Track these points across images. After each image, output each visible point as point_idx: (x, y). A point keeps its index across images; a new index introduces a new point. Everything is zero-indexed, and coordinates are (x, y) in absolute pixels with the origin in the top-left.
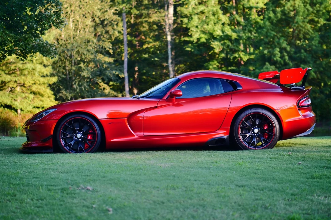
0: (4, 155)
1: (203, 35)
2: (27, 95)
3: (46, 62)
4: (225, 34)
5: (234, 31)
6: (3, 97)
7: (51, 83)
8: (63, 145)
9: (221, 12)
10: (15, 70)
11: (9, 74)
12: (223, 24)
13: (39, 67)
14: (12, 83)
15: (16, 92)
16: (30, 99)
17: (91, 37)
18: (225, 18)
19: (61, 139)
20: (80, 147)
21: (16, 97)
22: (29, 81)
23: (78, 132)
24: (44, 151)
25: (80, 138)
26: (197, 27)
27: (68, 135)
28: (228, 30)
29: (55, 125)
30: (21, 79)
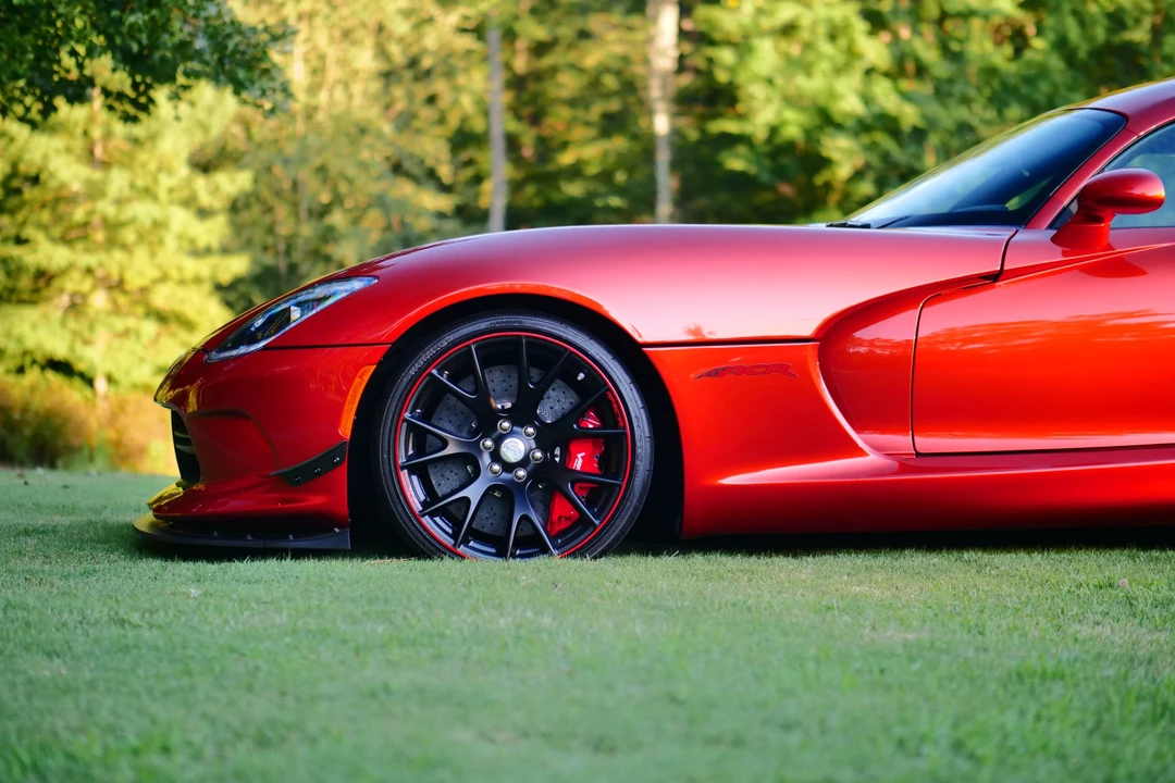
0: (37, 565)
1: (790, 115)
2: (131, 322)
3: (205, 199)
4: (875, 109)
5: (906, 97)
6: (40, 329)
7: (225, 278)
8: (417, 507)
9: (860, 26)
10: (86, 225)
11: (65, 240)
12: (869, 72)
13: (180, 219)
14: (76, 275)
15: (91, 311)
16: (145, 339)
17: (372, 114)
18: (875, 50)
19: (403, 468)
20: (525, 518)
21: (91, 328)
22: (139, 268)
23: (506, 425)
24: (292, 542)
25: (523, 463)
26: (770, 81)
27: (445, 444)
28: (886, 97)
29: (366, 378)
30: (113, 262)
